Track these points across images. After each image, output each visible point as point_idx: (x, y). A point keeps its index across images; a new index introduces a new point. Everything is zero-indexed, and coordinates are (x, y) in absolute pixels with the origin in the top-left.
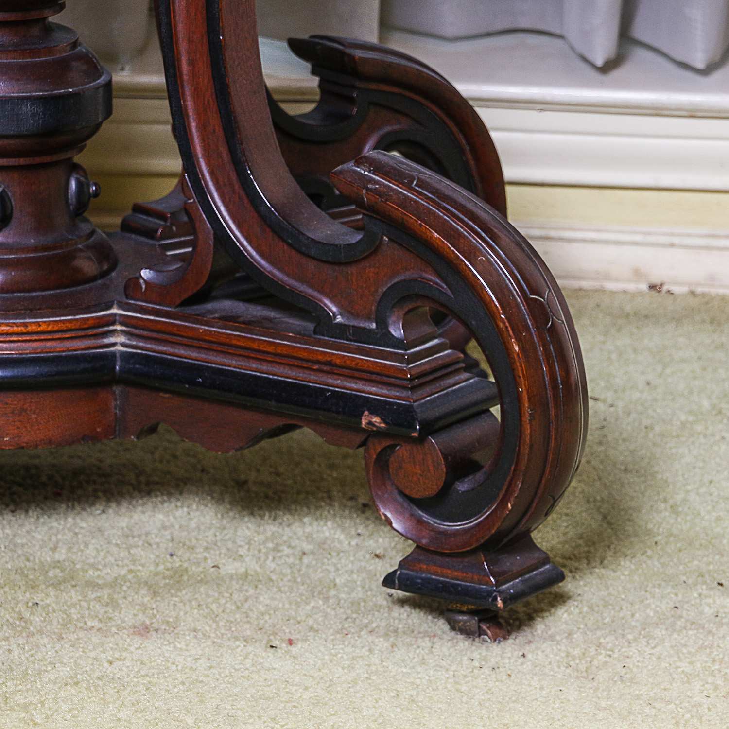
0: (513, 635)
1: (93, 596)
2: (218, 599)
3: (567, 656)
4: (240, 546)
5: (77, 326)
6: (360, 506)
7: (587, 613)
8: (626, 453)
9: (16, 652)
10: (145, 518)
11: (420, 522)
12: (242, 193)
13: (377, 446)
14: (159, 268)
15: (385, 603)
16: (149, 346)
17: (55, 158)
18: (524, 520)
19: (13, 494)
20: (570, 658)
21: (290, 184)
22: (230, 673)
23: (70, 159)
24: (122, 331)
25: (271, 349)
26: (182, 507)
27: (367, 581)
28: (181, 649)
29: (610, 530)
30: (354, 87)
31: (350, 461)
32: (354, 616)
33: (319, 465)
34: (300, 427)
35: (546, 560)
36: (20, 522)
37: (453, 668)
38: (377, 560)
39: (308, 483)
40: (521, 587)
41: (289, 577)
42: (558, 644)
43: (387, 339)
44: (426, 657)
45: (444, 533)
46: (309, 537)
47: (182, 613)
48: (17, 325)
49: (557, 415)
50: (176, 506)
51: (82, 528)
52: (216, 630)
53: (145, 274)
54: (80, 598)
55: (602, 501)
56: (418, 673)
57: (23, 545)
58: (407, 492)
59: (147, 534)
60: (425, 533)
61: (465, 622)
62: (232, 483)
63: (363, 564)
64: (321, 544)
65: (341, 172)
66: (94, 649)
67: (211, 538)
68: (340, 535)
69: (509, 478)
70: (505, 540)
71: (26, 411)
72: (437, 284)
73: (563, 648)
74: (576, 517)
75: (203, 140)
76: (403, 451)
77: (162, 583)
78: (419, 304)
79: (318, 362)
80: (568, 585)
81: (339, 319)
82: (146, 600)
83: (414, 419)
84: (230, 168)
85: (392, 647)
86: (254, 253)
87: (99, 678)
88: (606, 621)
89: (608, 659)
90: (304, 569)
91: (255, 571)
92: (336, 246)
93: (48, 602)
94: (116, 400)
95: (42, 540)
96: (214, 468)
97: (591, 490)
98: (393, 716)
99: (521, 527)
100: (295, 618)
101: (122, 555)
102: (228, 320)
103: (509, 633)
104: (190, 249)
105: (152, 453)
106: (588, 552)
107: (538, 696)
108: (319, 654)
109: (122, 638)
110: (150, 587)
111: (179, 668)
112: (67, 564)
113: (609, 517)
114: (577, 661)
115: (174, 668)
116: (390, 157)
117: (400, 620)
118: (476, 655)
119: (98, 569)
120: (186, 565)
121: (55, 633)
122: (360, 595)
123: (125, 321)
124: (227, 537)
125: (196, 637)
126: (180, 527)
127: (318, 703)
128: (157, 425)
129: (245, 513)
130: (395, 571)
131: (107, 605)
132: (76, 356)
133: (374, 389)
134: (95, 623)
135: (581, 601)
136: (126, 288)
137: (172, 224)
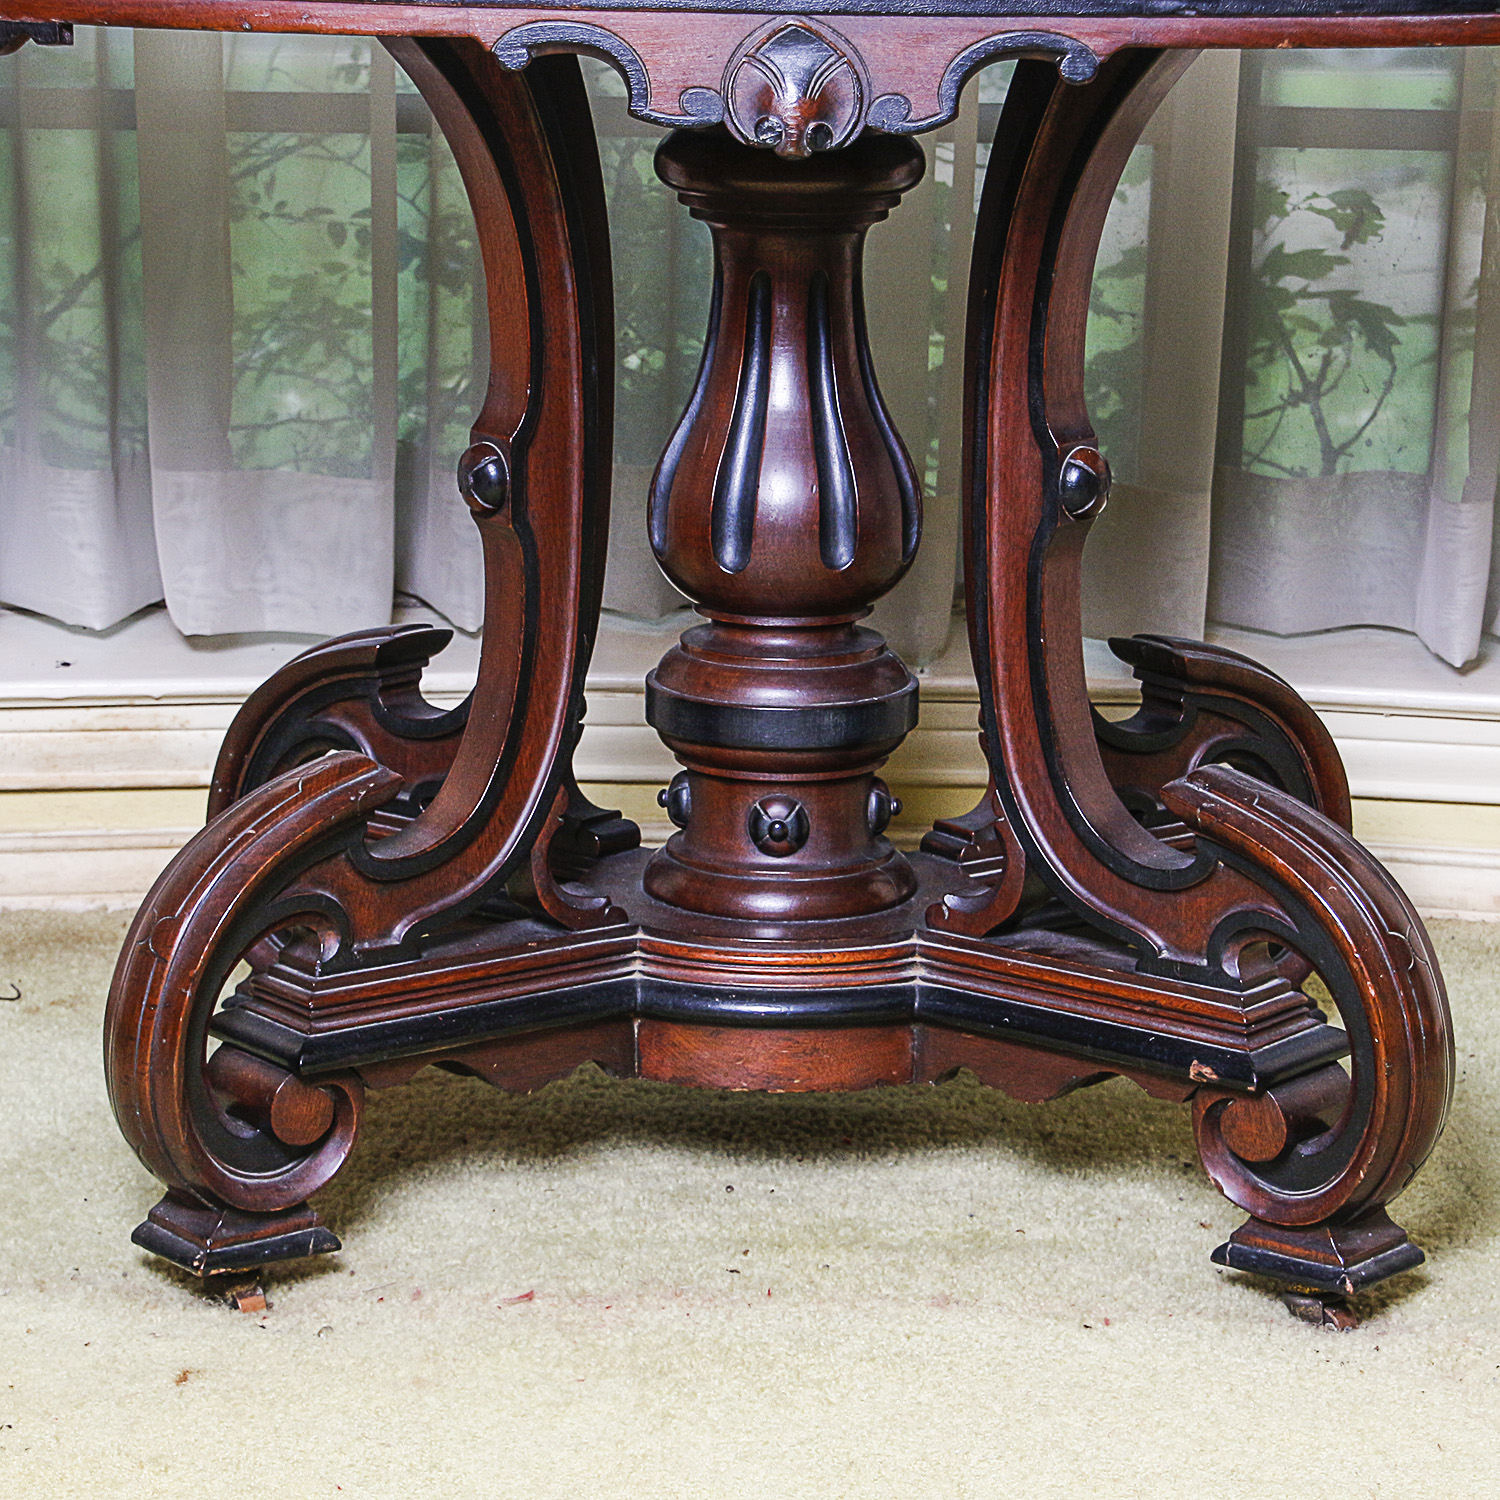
0: (1364, 1324)
1: (887, 1260)
2: (1024, 1269)
3: (1429, 1351)
4: (1047, 1208)
5: (874, 958)
6: (1181, 1166)
7: (1451, 1301)
8: (1492, 1113)
9: (807, 1321)
10: (941, 1172)
11: (1255, 1188)
12: (1059, 811)
13: (1207, 1101)
14: (963, 894)
15: (1213, 1280)
16: (951, 980)
17: (857, 772)
18: (1379, 1192)
19: (799, 1140)
20: (1432, 1355)
21: (1114, 800)
22: (1041, 1354)
23: (872, 773)
24: (921, 963)
25: (1087, 987)
26: (982, 1161)
27: (1193, 1255)
28: (985, 1325)
29: (1474, 1203)
30: (1182, 692)
31: (1168, 1114)
32: (1179, 1294)
33: (1134, 1116)
34: (1118, 1075)
35: (1403, 1238)
36: (808, 1172)
37: (1295, 1361)
38: (1203, 1230)
39: (1121, 1136)
40: (1373, 1268)
41: (1103, 1247)
42: (1417, 1336)
43: (1219, 978)
44: (1263, 1346)
45: (1284, 1203)
46: (1124, 1199)
47: (984, 1284)
48: (810, 955)
49: (1419, 1072)
50: (975, 1160)
51: (873, 1181)
52: (1023, 1304)
53: (950, 900)
54: (873, 1261)
55: (1465, 1168)
56: (1255, 1365)
57: (811, 1199)
58: (1242, 1154)
59: (945, 1190)
60: (1261, 1201)
61: (1307, 1306)
62: (1037, 1135)
63: (1186, 1234)
64: (1138, 1209)
65: (1172, 788)
66: (890, 1321)
67: (1014, 1198)
68: (1159, 1199)
69: (1361, 1142)
70: (1356, 1214)
71: (817, 1050)
72: (1279, 916)
73: (1424, 1342)
74: (1433, 1186)
75: (1017, 751)
76: (1236, 1106)
77: (962, 1248)
78: (1259, 938)
79: (1139, 1002)
80: (1427, 1268)
81: (1165, 954)
82: (945, 1266)
83: (1250, 1071)
84: (1046, 783)
85: (1223, 1332)
86: (1070, 879)
87: (896, 1355)
88: (1474, 1311)
89: (1477, 1357)
90: (1119, 1238)
91: (1065, 1238)
92: (1164, 871)
93: (839, 1264)
94: (913, 1040)
95: (832, 1194)
96: (1016, 1117)
97: (1451, 1155)
98: (1227, 1414)
99: (1376, 1200)
100: (1111, 1295)
101: (917, 1214)
102: (1040, 952)
103: (1359, 1321)
104: (1000, 870)
105: (948, 1098)
106: (1450, 1228)
107: (1396, 1397)
108: (1140, 1338)
109: (920, 1309)
110: (948, 1252)
111: (984, 1346)
112: (858, 1222)
113: (1473, 1188)
114: (1441, 1358)
115: (977, 1346)
116: (1221, 769)
117: (1231, 1301)
118: (1321, 1346)
119: (892, 1230)
120: (987, 1228)
121: (847, 1301)
122: (1185, 1270)
123: (926, 952)
124: (1032, 1197)
125: (1000, 1311)
126: (980, 1185)
127: (1141, 1394)
128: (958, 1068)
129: (1051, 1170)
130: (1226, 1245)
131: (903, 1271)
132: (873, 991)
133: (1204, 1035)
134: (890, 1291)
135: (1444, 1287)
136: (928, 915)
137: (977, 844)
